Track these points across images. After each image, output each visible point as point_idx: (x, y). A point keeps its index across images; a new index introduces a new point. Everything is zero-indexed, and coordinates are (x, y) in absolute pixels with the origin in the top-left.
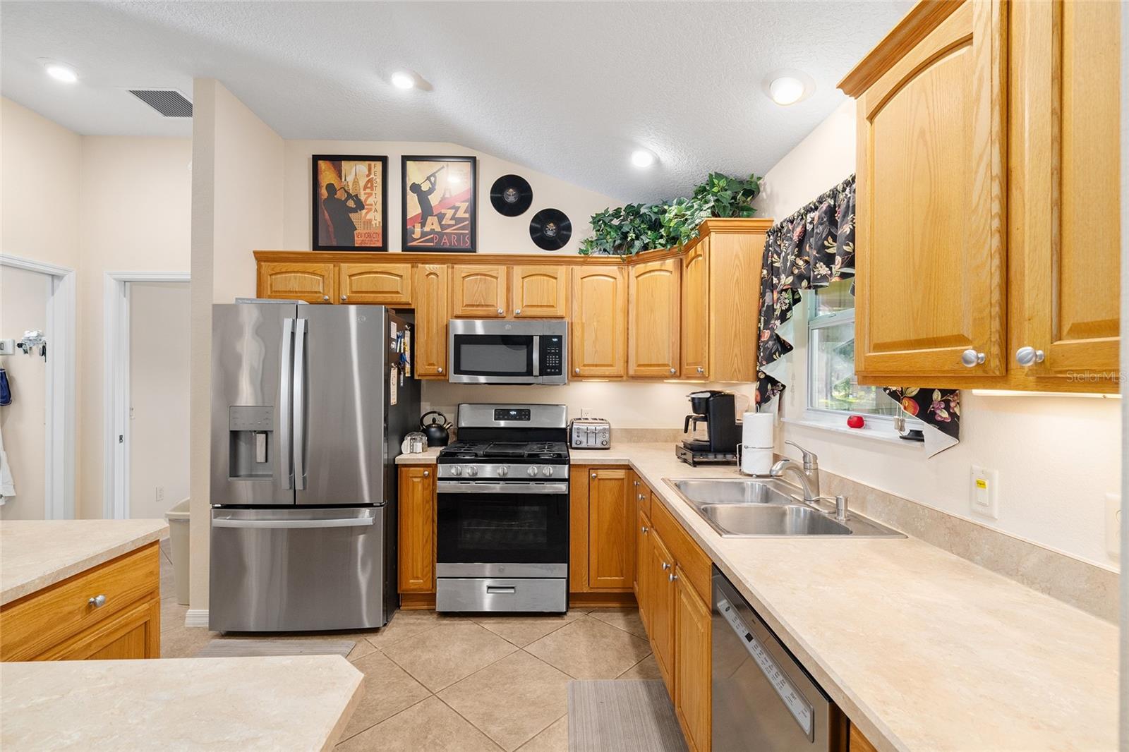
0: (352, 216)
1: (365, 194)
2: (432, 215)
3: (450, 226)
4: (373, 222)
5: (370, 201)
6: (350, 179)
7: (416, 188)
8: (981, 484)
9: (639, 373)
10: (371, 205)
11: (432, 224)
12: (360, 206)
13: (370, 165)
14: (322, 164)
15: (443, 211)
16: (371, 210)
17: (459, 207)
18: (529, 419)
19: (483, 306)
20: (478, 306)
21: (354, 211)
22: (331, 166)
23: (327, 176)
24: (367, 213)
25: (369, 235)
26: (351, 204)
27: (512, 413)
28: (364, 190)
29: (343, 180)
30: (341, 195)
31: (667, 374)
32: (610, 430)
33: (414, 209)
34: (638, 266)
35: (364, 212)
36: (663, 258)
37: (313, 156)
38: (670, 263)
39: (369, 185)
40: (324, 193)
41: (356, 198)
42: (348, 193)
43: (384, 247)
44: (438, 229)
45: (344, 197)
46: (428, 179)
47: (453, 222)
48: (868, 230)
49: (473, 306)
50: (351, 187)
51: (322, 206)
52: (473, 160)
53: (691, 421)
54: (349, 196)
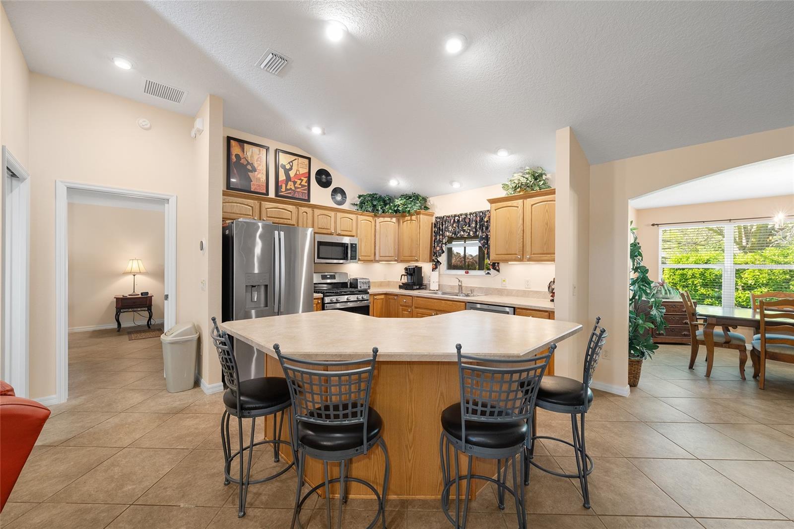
0: (250, 174)
1: (257, 164)
2: (291, 181)
3: (299, 188)
4: (261, 179)
5: (260, 168)
6: (249, 154)
7: (284, 167)
8: (504, 281)
9: (380, 259)
10: (260, 170)
11: (290, 185)
12: (254, 170)
13: (260, 149)
14: (232, 142)
15: (296, 180)
16: (260, 173)
17: (303, 180)
18: (335, 279)
19: (325, 229)
20: (323, 229)
21: (251, 171)
22: (238, 144)
23: (236, 149)
24: (258, 174)
25: (259, 186)
26: (249, 167)
27: (328, 276)
28: (257, 161)
29: (245, 154)
30: (242, 161)
31: (393, 260)
32: (369, 282)
33: (282, 177)
34: (380, 218)
35: (256, 173)
36: (391, 217)
37: (228, 136)
38: (394, 220)
39: (259, 160)
40: (234, 158)
41: (252, 165)
42: (248, 161)
43: (267, 194)
44: (293, 188)
45: (245, 163)
46: (289, 163)
47: (300, 186)
48: (495, 232)
49: (321, 228)
50: (249, 158)
51: (232, 166)
52: (309, 159)
53: (403, 276)
54: (248, 163)
